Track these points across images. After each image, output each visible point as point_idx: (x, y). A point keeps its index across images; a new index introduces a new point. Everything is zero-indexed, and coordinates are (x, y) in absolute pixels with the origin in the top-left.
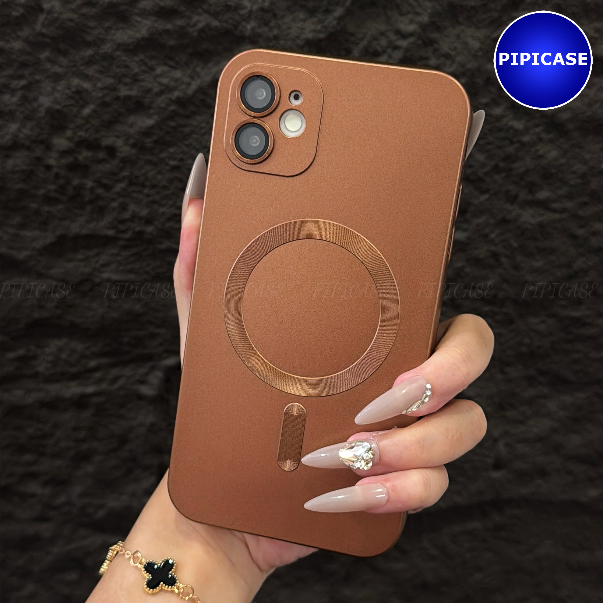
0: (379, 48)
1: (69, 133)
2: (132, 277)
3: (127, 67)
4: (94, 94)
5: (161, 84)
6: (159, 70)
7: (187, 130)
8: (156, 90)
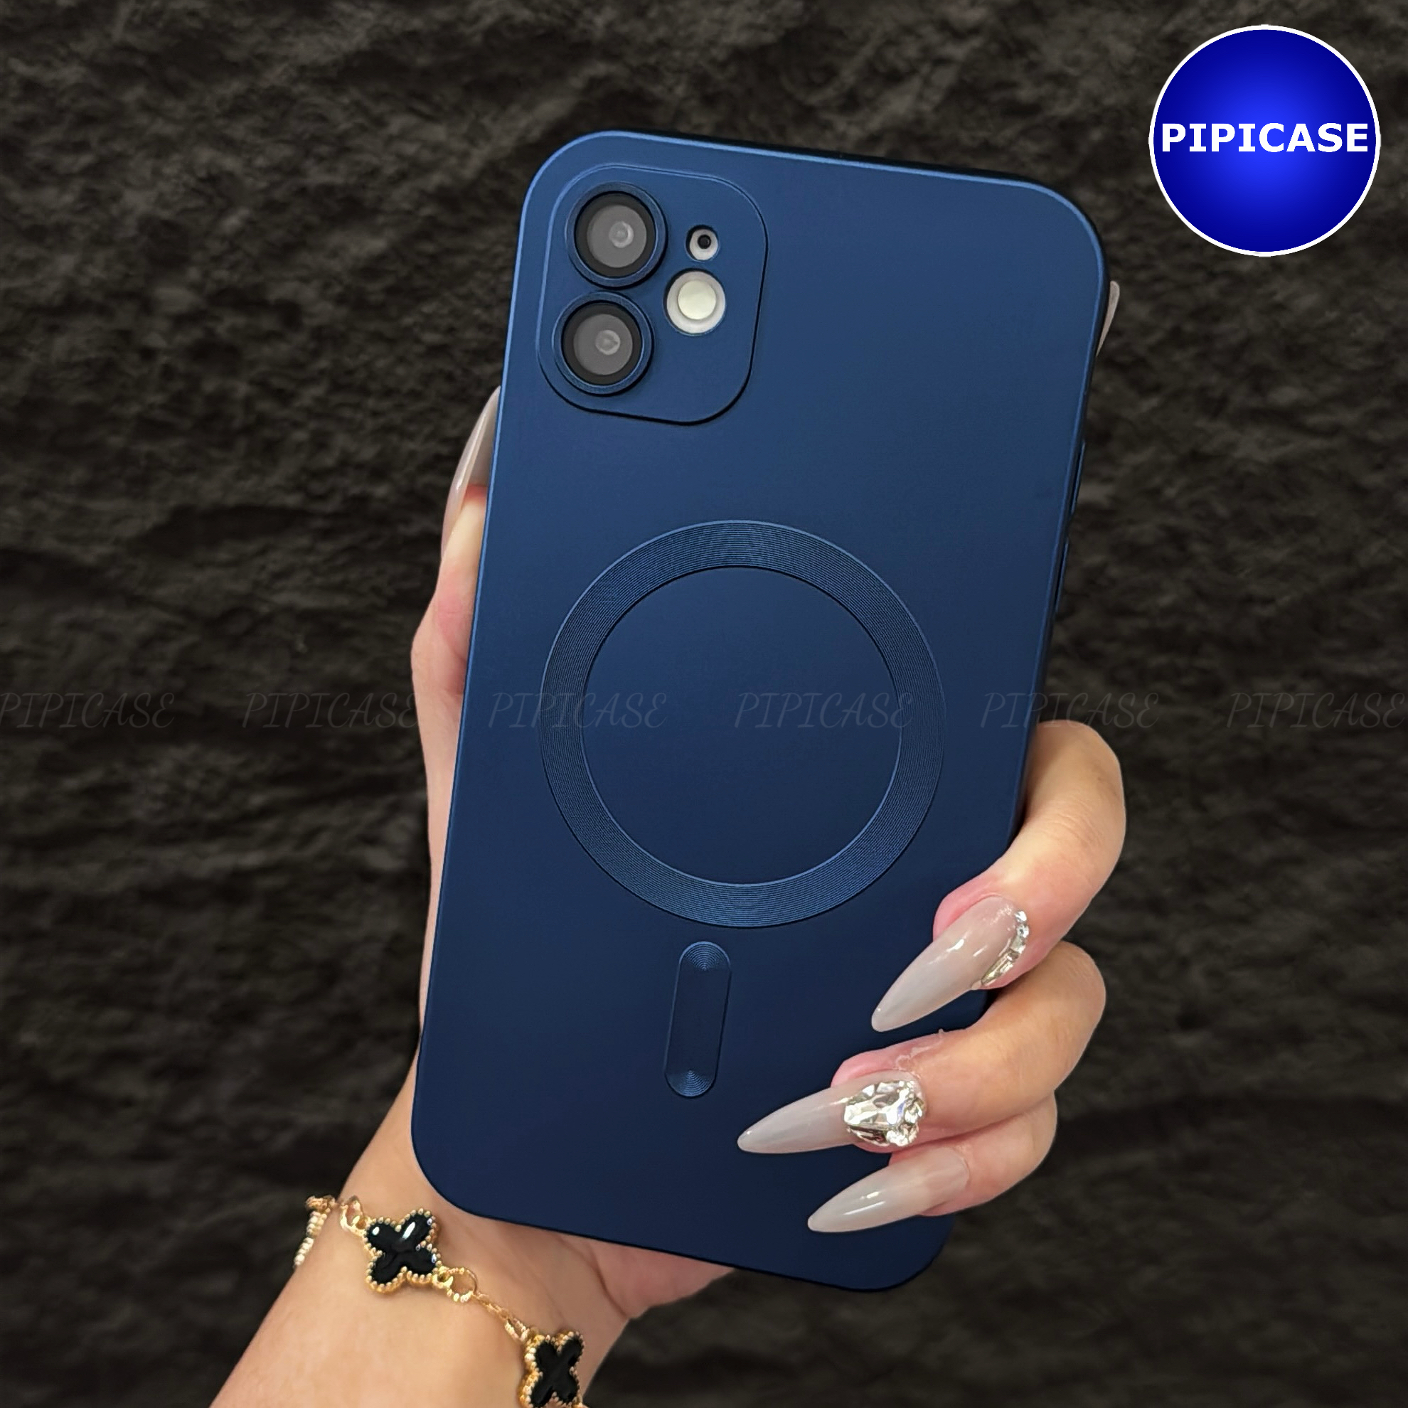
0: (902, 66)
1: (194, 274)
2: (342, 601)
3: (322, 118)
4: (249, 181)
5: (401, 157)
6: (397, 124)
7: (461, 261)
8: (390, 170)
